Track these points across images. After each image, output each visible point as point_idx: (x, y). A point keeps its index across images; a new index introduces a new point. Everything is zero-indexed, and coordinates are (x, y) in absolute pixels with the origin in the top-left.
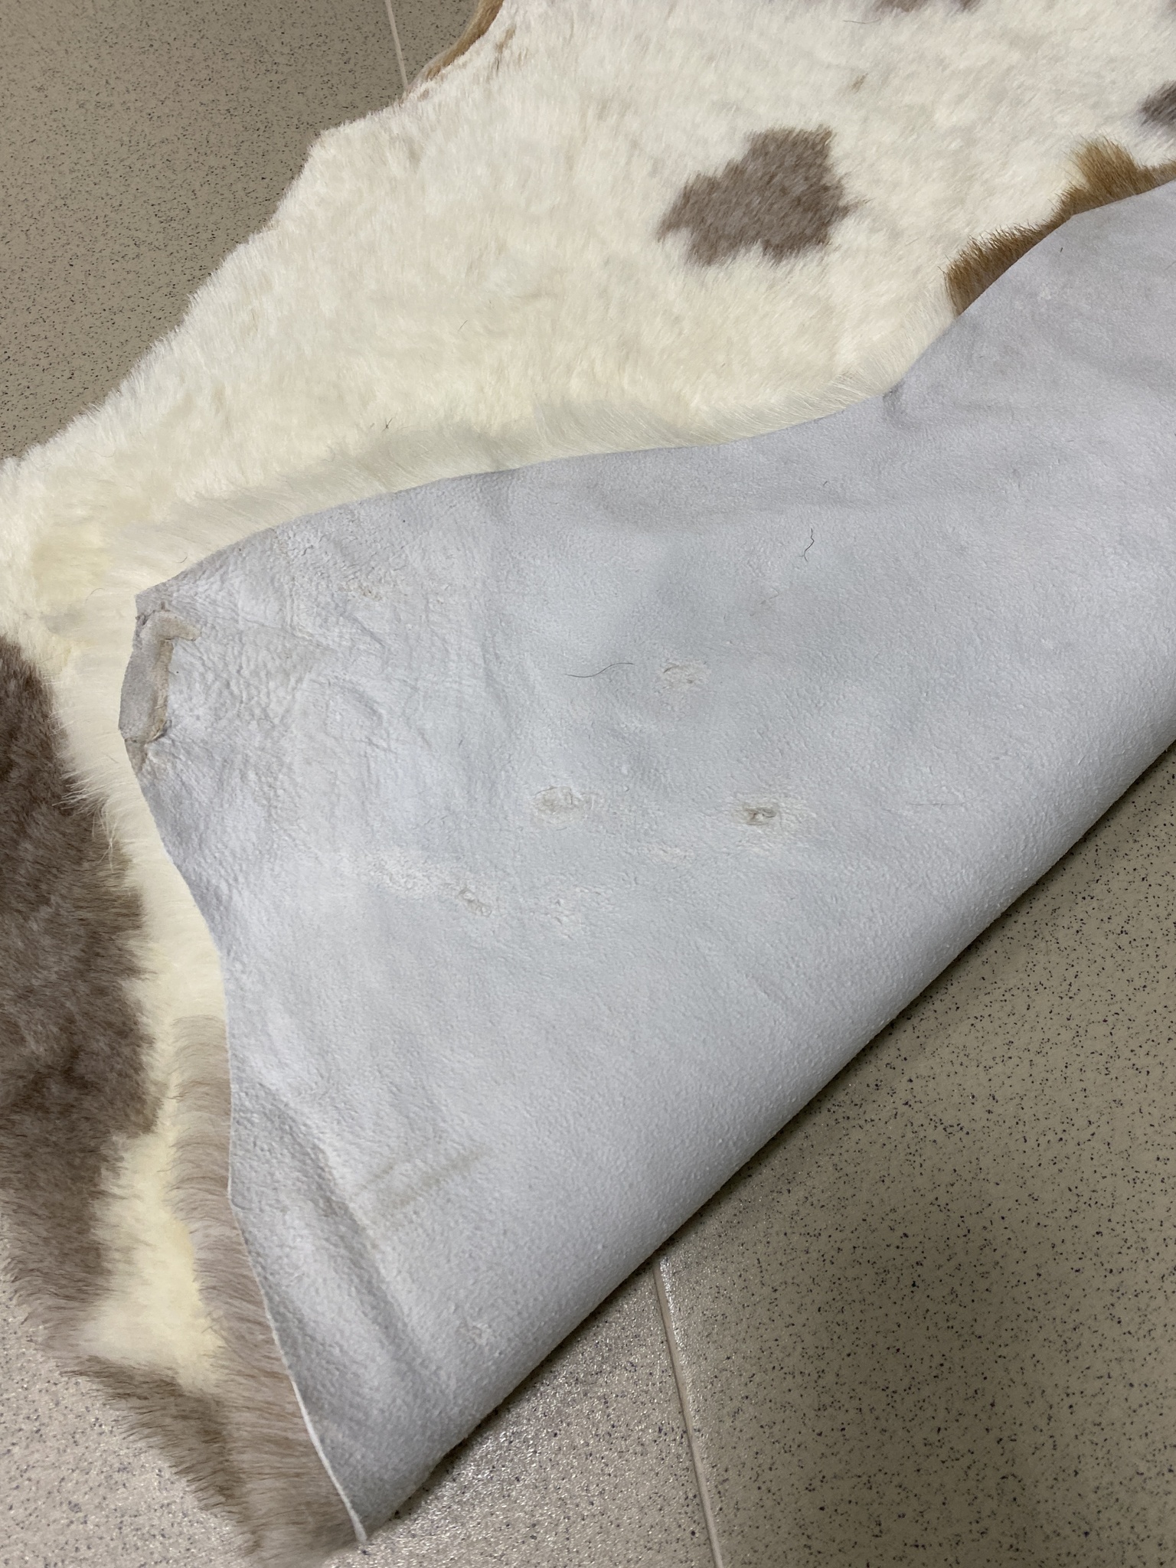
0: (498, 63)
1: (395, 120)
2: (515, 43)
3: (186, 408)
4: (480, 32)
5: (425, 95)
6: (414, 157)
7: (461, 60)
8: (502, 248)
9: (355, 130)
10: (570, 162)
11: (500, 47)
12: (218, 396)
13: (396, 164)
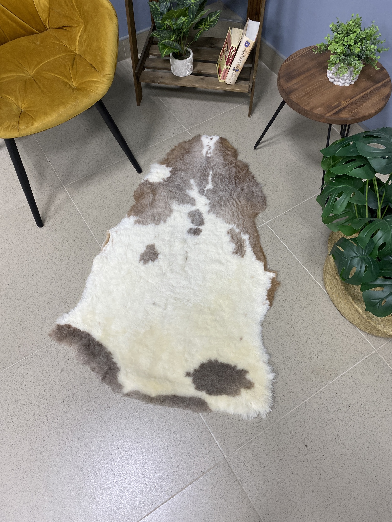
0: (113, 243)
1: (103, 254)
2: (114, 240)
3: (93, 298)
4: (108, 240)
6: (107, 258)
7: (108, 244)
8: (122, 268)
9: (98, 257)
10: (126, 255)
11: (112, 241)
12: (96, 296)
13: (105, 260)
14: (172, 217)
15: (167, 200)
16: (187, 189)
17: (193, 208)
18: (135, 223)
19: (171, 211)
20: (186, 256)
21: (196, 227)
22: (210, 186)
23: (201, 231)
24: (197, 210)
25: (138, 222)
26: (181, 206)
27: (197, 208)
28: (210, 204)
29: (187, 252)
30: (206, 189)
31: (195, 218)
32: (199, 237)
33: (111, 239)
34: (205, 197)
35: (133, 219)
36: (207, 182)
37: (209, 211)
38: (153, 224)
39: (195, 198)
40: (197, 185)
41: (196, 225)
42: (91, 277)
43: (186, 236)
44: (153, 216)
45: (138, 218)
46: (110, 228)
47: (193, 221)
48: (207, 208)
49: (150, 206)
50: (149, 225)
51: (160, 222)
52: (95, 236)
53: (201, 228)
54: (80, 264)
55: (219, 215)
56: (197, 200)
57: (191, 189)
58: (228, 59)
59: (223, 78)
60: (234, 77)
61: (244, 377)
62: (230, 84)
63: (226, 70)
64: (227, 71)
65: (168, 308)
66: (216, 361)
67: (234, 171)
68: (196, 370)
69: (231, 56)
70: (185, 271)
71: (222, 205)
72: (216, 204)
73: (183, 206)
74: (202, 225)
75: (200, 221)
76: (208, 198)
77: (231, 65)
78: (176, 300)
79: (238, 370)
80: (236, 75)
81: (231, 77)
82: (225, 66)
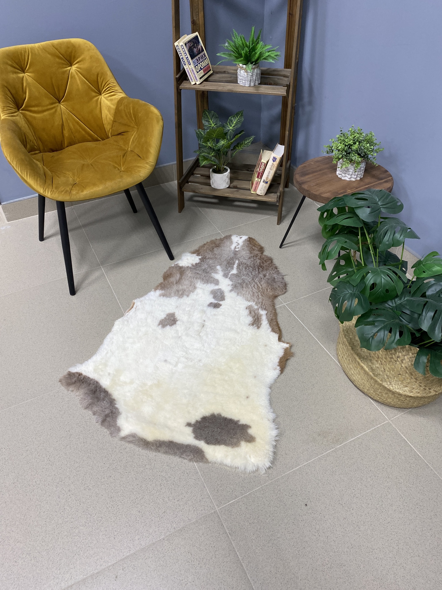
0: (136, 310)
1: (125, 318)
2: (137, 307)
3: (107, 353)
4: (133, 307)
5: (128, 315)
6: (128, 322)
7: (131, 310)
8: (140, 330)
9: (120, 320)
10: (146, 320)
11: (136, 308)
12: (111, 351)
13: (126, 323)
14: (195, 293)
15: (192, 280)
16: (212, 273)
17: (217, 287)
18: (160, 295)
19: (195, 288)
20: (203, 324)
21: (216, 302)
22: (234, 271)
23: (221, 305)
24: (220, 289)
25: (164, 295)
26: (205, 285)
27: (220, 287)
28: (232, 285)
29: (205, 321)
30: (230, 273)
31: (216, 295)
32: (218, 309)
33: (135, 306)
34: (229, 280)
35: (158, 292)
36: (232, 268)
37: (231, 291)
38: (177, 297)
39: (219, 280)
40: (222, 271)
41: (217, 300)
42: (110, 335)
43: (205, 309)
44: (178, 291)
45: (163, 292)
46: (136, 298)
47: (214, 297)
48: (230, 288)
49: (176, 283)
50: (173, 298)
51: (183, 296)
52: (121, 305)
53: (221, 303)
54: (102, 326)
55: (240, 294)
56: (220, 282)
57: (216, 273)
58: (259, 173)
59: (255, 190)
60: (264, 188)
61: (246, 431)
62: (261, 195)
63: (257, 182)
64: (258, 184)
65: (178, 366)
66: (219, 415)
67: (258, 262)
68: (197, 421)
69: (261, 170)
70: (200, 336)
71: (244, 286)
72: (238, 285)
73: (207, 285)
74: (222, 300)
75: (221, 298)
76: (231, 280)
77: (261, 178)
78: (187, 359)
79: (240, 425)
80: (265, 186)
81: (262, 188)
82: (256, 179)
